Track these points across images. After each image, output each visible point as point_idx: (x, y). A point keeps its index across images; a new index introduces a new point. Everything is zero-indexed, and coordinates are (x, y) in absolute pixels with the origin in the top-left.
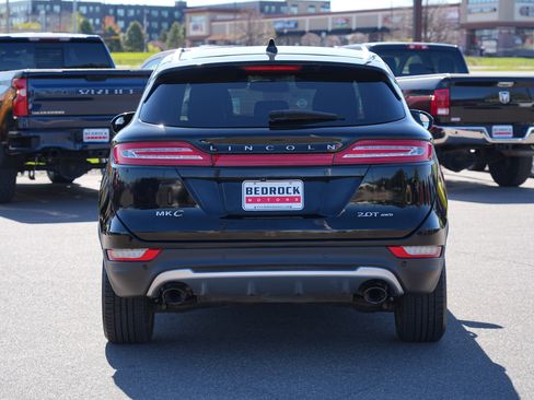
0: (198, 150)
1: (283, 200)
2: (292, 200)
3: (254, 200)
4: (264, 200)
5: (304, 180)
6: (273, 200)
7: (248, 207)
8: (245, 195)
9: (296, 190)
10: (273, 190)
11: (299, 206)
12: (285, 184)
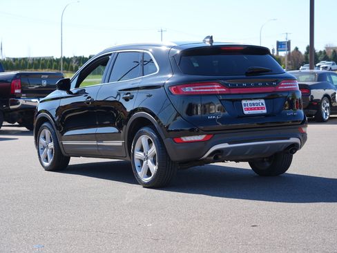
0: (223, 86)
1: (258, 109)
2: (262, 108)
3: (248, 109)
4: (251, 109)
5: (265, 99)
6: (255, 109)
7: (246, 112)
8: (244, 107)
9: (262, 104)
10: (254, 104)
11: (265, 111)
12: (257, 101)
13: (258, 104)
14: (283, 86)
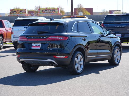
2: (39, 47)
5: (41, 43)
6: (36, 47)
7: (32, 48)
8: (32, 46)
9: (40, 45)
10: (36, 45)
12: (38, 44)
13: (38, 45)
14: (50, 38)
